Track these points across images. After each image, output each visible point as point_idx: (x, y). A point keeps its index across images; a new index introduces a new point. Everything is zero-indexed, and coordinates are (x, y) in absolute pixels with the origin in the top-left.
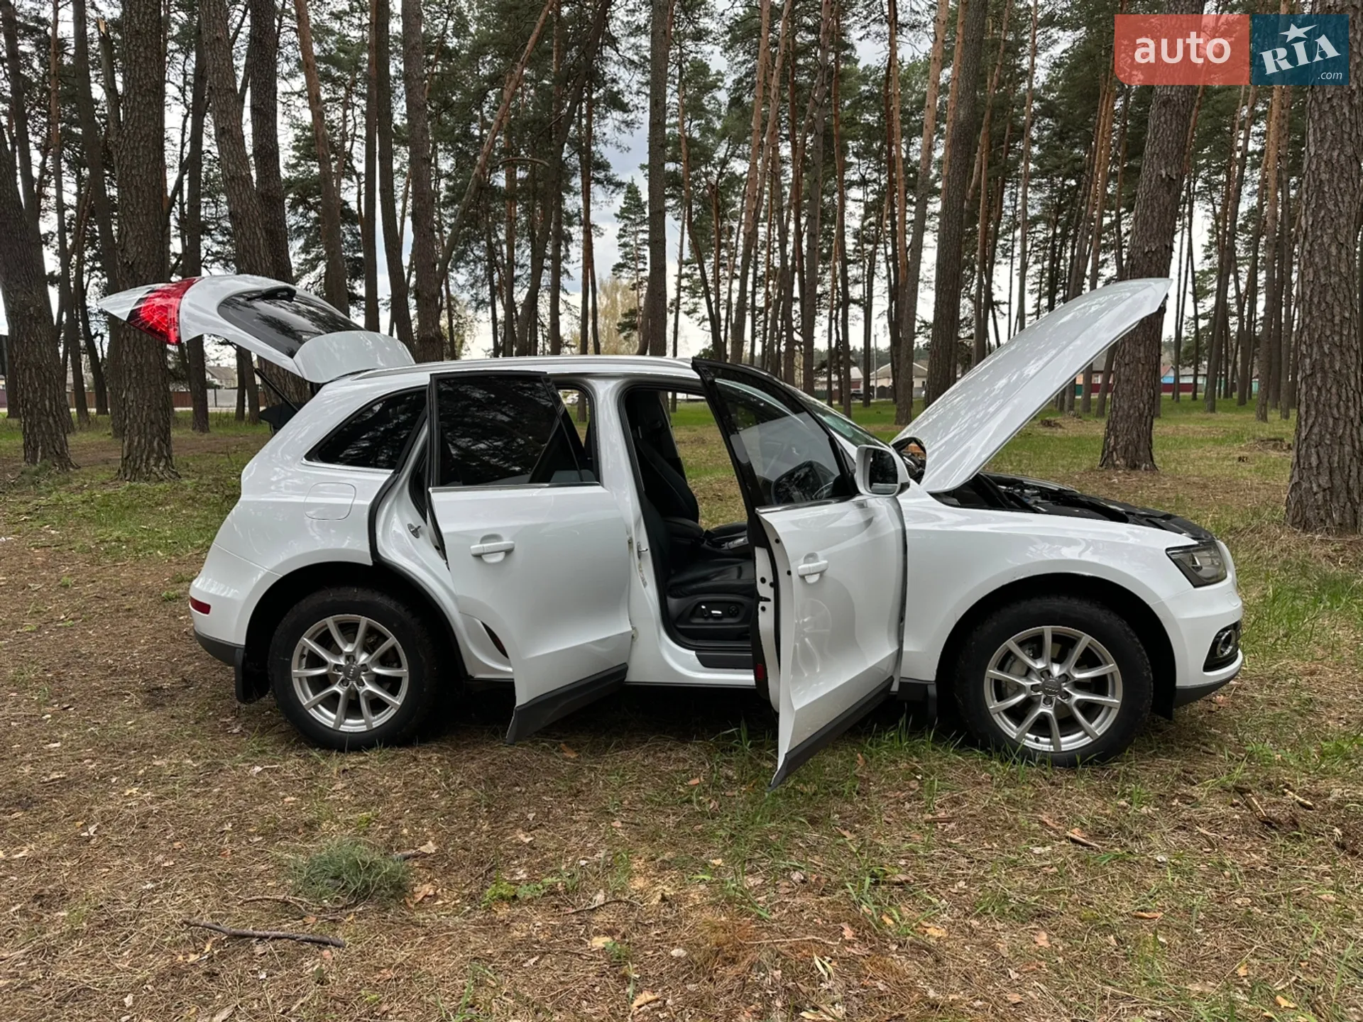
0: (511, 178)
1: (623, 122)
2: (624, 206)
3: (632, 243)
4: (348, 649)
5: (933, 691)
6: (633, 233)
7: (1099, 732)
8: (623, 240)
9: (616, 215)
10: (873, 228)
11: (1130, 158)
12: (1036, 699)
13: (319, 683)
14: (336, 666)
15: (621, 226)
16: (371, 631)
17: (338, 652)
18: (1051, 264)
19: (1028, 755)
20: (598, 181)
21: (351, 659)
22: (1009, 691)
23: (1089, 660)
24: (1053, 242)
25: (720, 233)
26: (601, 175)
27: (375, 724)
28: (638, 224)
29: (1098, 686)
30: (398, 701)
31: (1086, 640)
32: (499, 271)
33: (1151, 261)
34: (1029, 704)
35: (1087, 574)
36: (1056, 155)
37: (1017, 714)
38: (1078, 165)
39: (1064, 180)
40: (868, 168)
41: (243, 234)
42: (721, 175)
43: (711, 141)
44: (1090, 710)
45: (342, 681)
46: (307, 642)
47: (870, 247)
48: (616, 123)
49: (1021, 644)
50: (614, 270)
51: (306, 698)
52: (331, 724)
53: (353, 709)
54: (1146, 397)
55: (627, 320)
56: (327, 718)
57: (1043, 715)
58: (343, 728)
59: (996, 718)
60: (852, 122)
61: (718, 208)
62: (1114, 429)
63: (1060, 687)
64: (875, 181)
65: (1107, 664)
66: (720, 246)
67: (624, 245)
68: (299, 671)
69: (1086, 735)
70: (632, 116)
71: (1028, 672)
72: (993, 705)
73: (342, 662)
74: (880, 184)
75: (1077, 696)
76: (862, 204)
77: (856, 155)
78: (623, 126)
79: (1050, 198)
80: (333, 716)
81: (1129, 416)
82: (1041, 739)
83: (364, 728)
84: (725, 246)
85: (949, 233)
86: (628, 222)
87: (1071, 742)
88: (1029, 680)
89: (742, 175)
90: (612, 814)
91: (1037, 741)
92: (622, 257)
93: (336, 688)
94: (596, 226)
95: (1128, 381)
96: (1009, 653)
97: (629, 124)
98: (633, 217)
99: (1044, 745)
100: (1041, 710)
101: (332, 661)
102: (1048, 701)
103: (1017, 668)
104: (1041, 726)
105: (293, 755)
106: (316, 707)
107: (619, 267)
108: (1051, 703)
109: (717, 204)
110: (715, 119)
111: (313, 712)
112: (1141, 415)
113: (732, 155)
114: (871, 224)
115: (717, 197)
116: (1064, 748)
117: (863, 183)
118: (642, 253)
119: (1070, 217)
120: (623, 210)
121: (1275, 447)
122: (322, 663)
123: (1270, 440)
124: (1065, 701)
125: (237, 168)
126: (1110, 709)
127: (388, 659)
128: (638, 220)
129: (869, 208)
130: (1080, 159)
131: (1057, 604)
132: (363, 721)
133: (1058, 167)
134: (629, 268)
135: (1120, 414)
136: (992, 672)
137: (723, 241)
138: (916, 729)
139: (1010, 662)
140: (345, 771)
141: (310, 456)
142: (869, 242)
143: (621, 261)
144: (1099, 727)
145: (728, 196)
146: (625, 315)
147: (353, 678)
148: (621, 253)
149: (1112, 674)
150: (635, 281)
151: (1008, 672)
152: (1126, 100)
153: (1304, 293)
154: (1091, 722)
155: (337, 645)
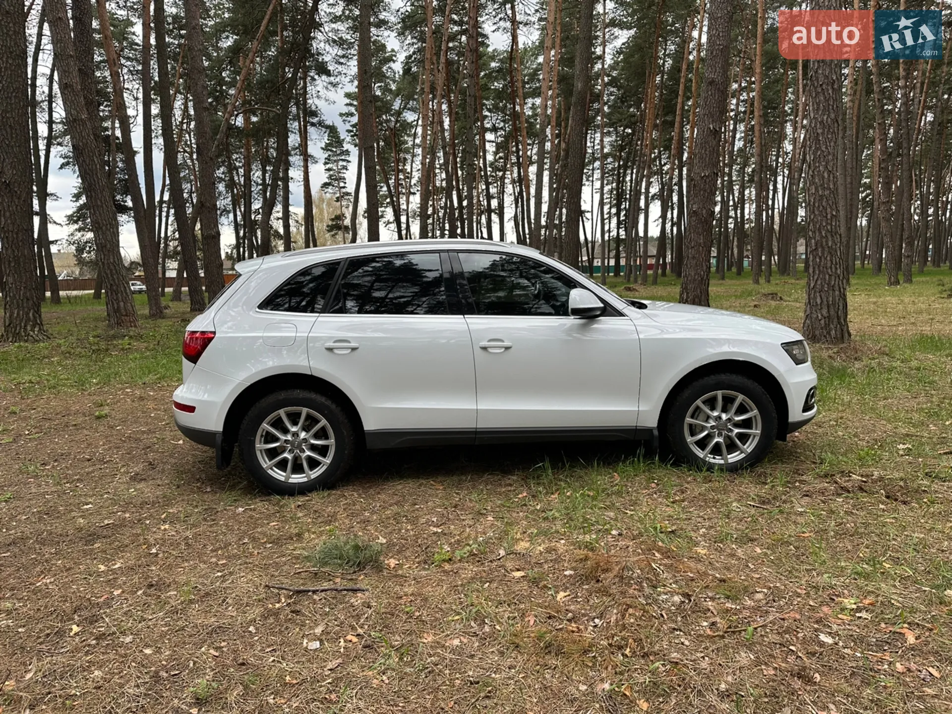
0: (247, 120)
1: (330, 83)
2: (327, 142)
3: (334, 168)
4: (294, 429)
5: (656, 433)
6: (335, 161)
7: (749, 450)
8: (328, 166)
9: (322, 148)
10: (502, 161)
11: (666, 114)
12: (712, 434)
13: (272, 454)
14: (286, 441)
15: (326, 155)
16: (309, 417)
17: (286, 431)
18: (618, 185)
19: (710, 467)
20: (313, 125)
21: (296, 436)
22: (698, 430)
23: (742, 410)
24: (618, 171)
25: (398, 161)
26: (315, 120)
27: (313, 477)
28: (338, 155)
29: (747, 424)
30: (328, 460)
31: (740, 397)
32: (236, 188)
33: (705, 182)
34: (709, 437)
35: (741, 359)
36: (619, 112)
37: (702, 444)
38: (633, 119)
39: (624, 129)
40: (497, 119)
41: (84, 161)
42: (397, 121)
43: (389, 98)
44: (744, 438)
45: (290, 451)
46: (265, 426)
47: (501, 174)
48: (325, 84)
49: (704, 402)
50: (322, 187)
51: (265, 463)
52: (283, 479)
53: (298, 468)
54: (705, 268)
55: (334, 223)
56: (279, 475)
57: (717, 444)
58: (291, 481)
59: (691, 447)
60: (486, 88)
61: (396, 144)
62: (686, 288)
63: (727, 426)
64: (502, 128)
65: (752, 410)
66: (399, 171)
67: (329, 170)
68: (260, 446)
69: (742, 452)
70: (338, 79)
71: (708, 418)
72: (689, 439)
73: (289, 437)
74: (505, 131)
75: (736, 431)
76: (494, 144)
77: (489, 110)
78: (329, 86)
79: (616, 141)
80: (284, 474)
82: (717, 457)
83: (306, 480)
84: (402, 171)
85: (574, 163)
86: (330, 153)
87: (734, 457)
88: (710, 423)
89: (412, 122)
90: (485, 514)
91: (714, 458)
92: (328, 178)
93: (286, 455)
94: (312, 156)
95: (694, 258)
96: (698, 408)
97: (335, 85)
98: (334, 150)
99: (718, 460)
100: (716, 440)
101: (283, 438)
102: (720, 435)
103: (702, 416)
104: (717, 450)
105: (257, 500)
106: (271, 469)
107: (326, 185)
108: (722, 435)
109: (395, 142)
110: (391, 82)
111: (270, 472)
112: (702, 279)
113: (405, 108)
114: (500, 158)
115: (395, 137)
116: (730, 461)
117: (494, 129)
118: (343, 175)
119: (629, 153)
120: (327, 145)
122: (277, 439)
123: (769, 294)
124: (730, 434)
125: (78, 112)
126: (754, 436)
127: (322, 434)
128: (338, 152)
129: (499, 147)
130: (634, 116)
131: (723, 377)
132: (304, 475)
133: (621, 121)
134: (333, 186)
135: (689, 278)
136: (688, 420)
137: (400, 168)
138: (649, 455)
139: (697, 413)
140: (299, 506)
141: (261, 306)
142: (500, 171)
143: (327, 181)
144: (749, 447)
145: (402, 137)
146: (332, 220)
147: (297, 448)
148: (327, 175)
149: (755, 416)
150: (338, 195)
151: (696, 419)
152: (662, 77)
153: (809, 201)
154: (744, 445)
155: (287, 427)
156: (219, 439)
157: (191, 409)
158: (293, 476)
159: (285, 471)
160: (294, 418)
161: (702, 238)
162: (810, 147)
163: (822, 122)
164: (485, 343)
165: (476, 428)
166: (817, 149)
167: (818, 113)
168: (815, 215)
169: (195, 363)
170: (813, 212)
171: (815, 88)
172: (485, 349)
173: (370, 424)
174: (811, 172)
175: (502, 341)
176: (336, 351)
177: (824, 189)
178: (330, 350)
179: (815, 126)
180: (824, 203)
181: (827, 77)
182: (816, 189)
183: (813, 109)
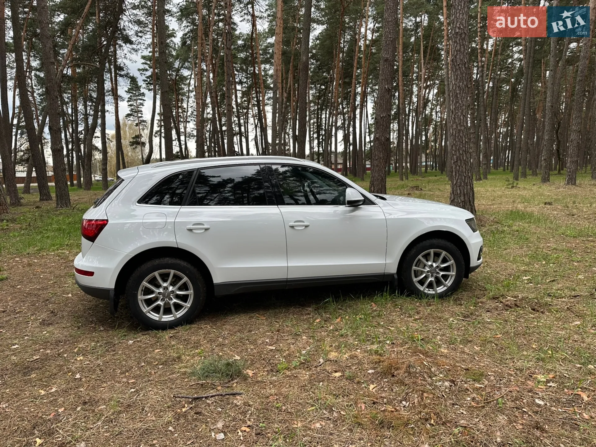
0: (74, 71)
1: (132, 49)
2: (129, 87)
3: (135, 104)
4: (165, 285)
5: (396, 276)
6: (135, 100)
7: (449, 285)
8: (130, 103)
9: (126, 91)
10: (246, 103)
11: (345, 78)
12: (428, 276)
13: (149, 302)
14: (159, 293)
15: (129, 96)
16: (175, 276)
17: (158, 286)
18: (317, 120)
19: (427, 295)
20: (121, 76)
21: (166, 289)
22: (419, 274)
23: (445, 260)
24: (318, 111)
25: (178, 100)
26: (122, 73)
27: (178, 316)
28: (137, 96)
29: (447, 269)
30: (188, 305)
31: (444, 253)
32: (66, 116)
33: (383, 120)
34: (426, 277)
35: (444, 230)
36: (317, 76)
37: (422, 282)
38: (326, 80)
39: (320, 86)
40: (242, 76)
42: (177, 75)
43: (171, 60)
44: (445, 277)
45: (161, 300)
46: (145, 283)
47: (245, 111)
48: (129, 49)
49: (423, 257)
50: (126, 117)
51: (145, 309)
52: (157, 319)
53: (167, 311)
54: (384, 172)
55: (135, 140)
56: (155, 316)
57: (431, 282)
58: (163, 320)
59: (416, 284)
60: (234, 56)
61: (176, 90)
62: (373, 184)
63: (436, 271)
64: (245, 82)
65: (451, 261)
66: (179, 107)
67: (131, 105)
68: (141, 297)
69: (445, 286)
70: (139, 47)
71: (425, 265)
72: (415, 280)
73: (161, 290)
74: (248, 84)
75: (442, 273)
76: (241, 92)
77: (237, 71)
78: (132, 51)
79: (316, 93)
80: (157, 315)
81: (378, 179)
82: (431, 290)
83: (173, 318)
84: (180, 107)
85: (302, 107)
86: (131, 94)
87: (440, 289)
88: (426, 269)
89: (187, 76)
90: (300, 335)
91: (429, 290)
92: (130, 111)
93: (159, 302)
94: (121, 97)
95: (377, 166)
96: (419, 260)
97: (136, 51)
98: (134, 92)
99: (431, 292)
100: (430, 280)
101: (157, 291)
102: (432, 276)
103: (421, 265)
104: (430, 286)
106: (149, 312)
107: (128, 115)
108: (433, 276)
109: (176, 88)
110: (173, 50)
111: (148, 314)
112: (382, 179)
113: (182, 67)
114: (245, 101)
115: (175, 85)
116: (439, 292)
117: (241, 83)
118: (140, 109)
119: (324, 101)
120: (129, 89)
121: (416, 189)
122: (152, 292)
123: (415, 187)
124: (438, 275)
126: (452, 276)
127: (184, 287)
128: (137, 94)
129: (244, 94)
130: (326, 78)
131: (435, 241)
132: (172, 315)
133: (318, 81)
134: (134, 116)
135: (375, 178)
136: (414, 268)
137: (179, 105)
138: (392, 292)
139: (418, 264)
140: (171, 337)
141: (140, 202)
142: (245, 109)
143: (129, 112)
144: (449, 283)
145: (180, 85)
146: (133, 138)
147: (166, 297)
148: (129, 109)
149: (452, 264)
150: (137, 122)
151: (418, 267)
152: (343, 55)
153: (453, 133)
154: (446, 281)
155: (159, 283)
156: (112, 294)
157: (91, 274)
158: (164, 316)
159: (158, 314)
160: (165, 277)
161: (382, 154)
162: (453, 101)
163: (459, 87)
164: (292, 224)
165: (287, 278)
166: (457, 102)
167: (457, 81)
168: (456, 141)
169: (93, 242)
170: (455, 140)
171: (455, 66)
172: (292, 227)
173: (217, 279)
174: (453, 116)
175: (303, 222)
176: (194, 231)
177: (461, 126)
178: (190, 230)
179: (456, 89)
180: (461, 134)
181: (462, 60)
182: (457, 126)
183: (454, 79)
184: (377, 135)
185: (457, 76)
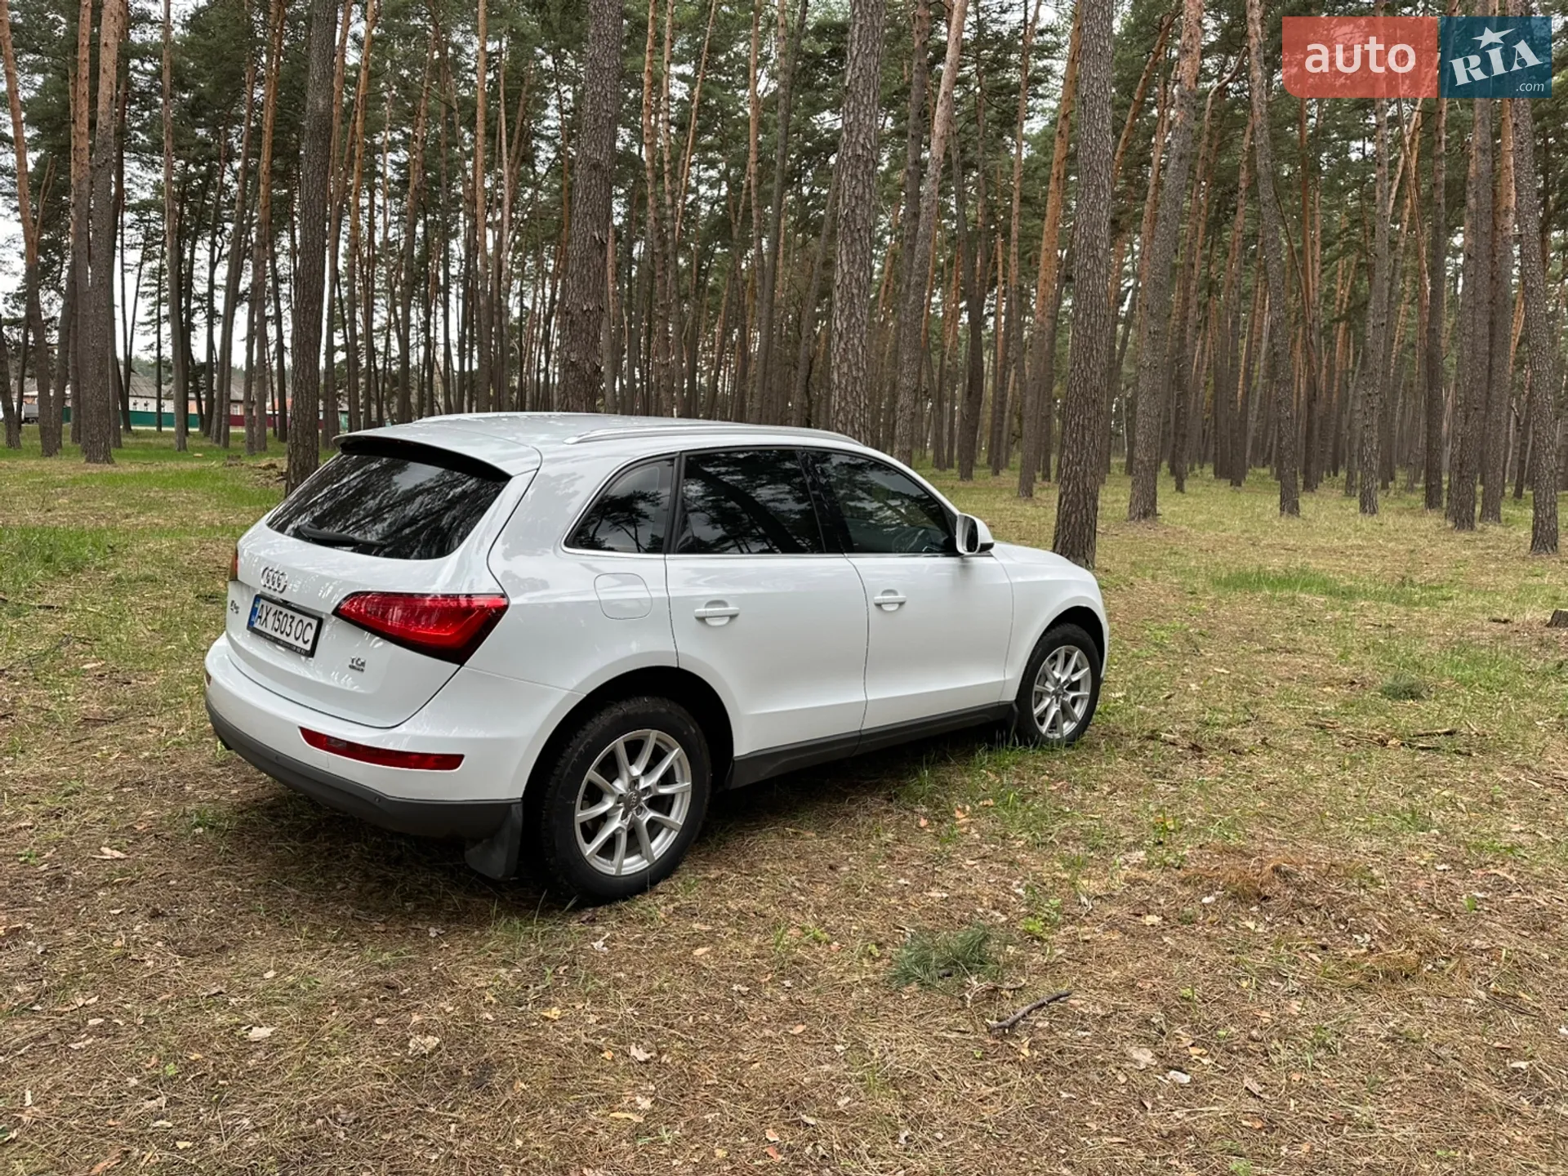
16: (657, 745)
21: (634, 784)
27: (655, 856)
31: (1063, 649)
37: (1041, 716)
45: (622, 816)
46: (592, 774)
51: (587, 849)
52: (613, 872)
56: (607, 867)
58: (624, 871)
59: (1036, 722)
65: (1084, 667)
68: (581, 814)
69: (1073, 721)
72: (1035, 712)
75: (1070, 695)
80: (614, 862)
91: (1051, 732)
101: (617, 791)
106: (596, 857)
108: (1059, 702)
111: (593, 862)
122: (605, 796)
124: (1066, 699)
126: (1084, 699)
131: (1069, 629)
132: (642, 855)
136: (1037, 687)
141: (569, 543)
147: (633, 807)
149: (1085, 674)
153: (840, 382)
155: (621, 766)
156: (518, 814)
157: (450, 761)
158: (627, 861)
159: (615, 856)
160: (636, 752)
162: (842, 311)
163: (858, 280)
164: (878, 598)
166: (852, 315)
167: (853, 267)
168: (847, 403)
169: (462, 664)
170: (845, 398)
171: (852, 232)
172: (879, 606)
173: (744, 744)
174: (842, 345)
175: (896, 593)
176: (710, 622)
177: (858, 369)
178: (702, 619)
179: (850, 284)
180: (858, 388)
181: (865, 221)
182: (849, 367)
183: (848, 261)
184: (572, 355)
185: (854, 256)
